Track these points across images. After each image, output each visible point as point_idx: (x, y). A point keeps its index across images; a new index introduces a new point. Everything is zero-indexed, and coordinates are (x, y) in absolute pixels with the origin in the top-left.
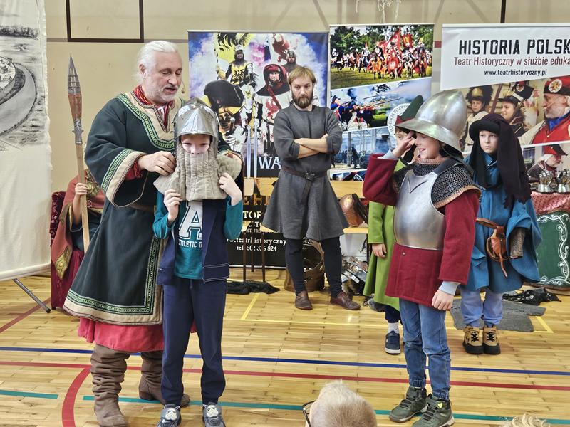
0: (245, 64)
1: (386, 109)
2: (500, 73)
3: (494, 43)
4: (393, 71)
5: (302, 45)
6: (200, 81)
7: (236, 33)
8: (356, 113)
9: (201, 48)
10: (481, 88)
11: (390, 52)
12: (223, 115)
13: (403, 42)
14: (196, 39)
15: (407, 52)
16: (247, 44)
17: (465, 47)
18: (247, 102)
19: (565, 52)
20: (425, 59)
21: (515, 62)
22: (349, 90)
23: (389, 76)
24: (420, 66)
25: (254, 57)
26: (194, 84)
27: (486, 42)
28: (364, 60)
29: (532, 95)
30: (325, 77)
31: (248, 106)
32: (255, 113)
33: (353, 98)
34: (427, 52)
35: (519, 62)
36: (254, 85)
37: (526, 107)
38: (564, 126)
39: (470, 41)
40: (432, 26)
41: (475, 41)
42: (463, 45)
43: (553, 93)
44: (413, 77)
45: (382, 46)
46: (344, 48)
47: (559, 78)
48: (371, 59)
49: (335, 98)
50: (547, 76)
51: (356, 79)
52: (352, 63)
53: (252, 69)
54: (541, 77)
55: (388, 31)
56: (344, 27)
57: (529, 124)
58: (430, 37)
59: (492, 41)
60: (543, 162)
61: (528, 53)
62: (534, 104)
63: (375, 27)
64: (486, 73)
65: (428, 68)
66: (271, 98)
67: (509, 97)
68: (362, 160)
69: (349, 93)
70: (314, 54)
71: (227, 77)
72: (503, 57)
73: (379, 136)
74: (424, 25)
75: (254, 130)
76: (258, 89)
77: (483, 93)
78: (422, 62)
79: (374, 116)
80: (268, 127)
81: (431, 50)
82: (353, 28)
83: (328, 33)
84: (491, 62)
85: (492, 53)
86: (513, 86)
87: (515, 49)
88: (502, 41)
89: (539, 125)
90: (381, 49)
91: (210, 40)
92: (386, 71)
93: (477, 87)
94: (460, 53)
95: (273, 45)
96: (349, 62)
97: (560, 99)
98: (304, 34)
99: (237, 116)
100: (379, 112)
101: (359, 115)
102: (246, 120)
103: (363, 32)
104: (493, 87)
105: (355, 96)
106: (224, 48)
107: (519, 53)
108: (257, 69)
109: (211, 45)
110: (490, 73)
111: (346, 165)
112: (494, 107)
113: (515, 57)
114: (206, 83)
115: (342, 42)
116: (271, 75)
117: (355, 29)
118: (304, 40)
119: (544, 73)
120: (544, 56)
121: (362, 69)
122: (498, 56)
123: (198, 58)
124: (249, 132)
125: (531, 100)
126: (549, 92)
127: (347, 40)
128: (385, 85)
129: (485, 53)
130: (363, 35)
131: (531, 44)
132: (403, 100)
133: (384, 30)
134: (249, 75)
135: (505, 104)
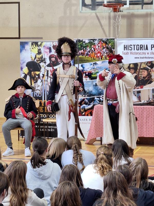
0: (42, 54)
1: (97, 73)
2: (141, 58)
4: (99, 57)
6: (24, 61)
7: (38, 42)
8: (85, 74)
9: (25, 48)
11: (97, 49)
12: (33, 75)
13: (103, 45)
14: (23, 44)
16: (42, 46)
17: (126, 48)
18: (42, 70)
21: (146, 54)
23: (97, 59)
25: (45, 52)
26: (22, 62)
27: (134, 45)
31: (43, 71)
32: (46, 74)
35: (148, 53)
36: (45, 63)
37: (152, 72)
39: (128, 45)
40: (114, 39)
41: (130, 45)
42: (125, 47)
45: (94, 47)
46: (80, 48)
48: (90, 52)
51: (85, 60)
52: (82, 54)
53: (44, 56)
55: (97, 41)
56: (79, 40)
57: (153, 79)
58: (113, 43)
59: (137, 45)
61: (152, 50)
63: (91, 40)
64: (135, 58)
66: (52, 68)
67: (145, 67)
68: (87, 93)
69: (82, 66)
71: (35, 59)
72: (141, 51)
73: (94, 84)
74: (110, 39)
75: (45, 81)
77: (134, 66)
79: (92, 75)
80: (51, 80)
81: (114, 48)
82: (82, 40)
84: (137, 54)
85: (137, 50)
87: (146, 48)
88: (141, 45)
91: (28, 45)
92: (96, 57)
93: (132, 64)
94: (124, 50)
95: (53, 47)
96: (82, 53)
99: (39, 75)
100: (94, 73)
101: (86, 75)
102: (42, 77)
103: (87, 41)
105: (84, 67)
106: (33, 48)
107: (148, 50)
108: (46, 56)
109: (28, 47)
110: (137, 58)
111: (81, 95)
112: (139, 73)
114: (27, 62)
116: (52, 59)
117: (84, 41)
121: (87, 56)
122: (139, 51)
123: (24, 52)
124: (43, 82)
127: (80, 45)
128: (96, 63)
129: (134, 50)
130: (87, 43)
131: (152, 46)
132: (103, 69)
133: (95, 41)
134: (43, 59)
135: (144, 70)
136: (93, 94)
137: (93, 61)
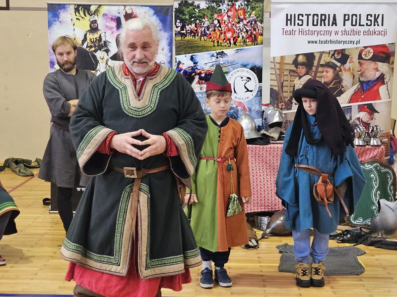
0: (99, 33)
2: (321, 42)
3: (315, 16)
4: (229, 40)
5: (150, 16)
7: (91, 5)
8: (198, 76)
9: (59, 18)
10: (305, 55)
11: (226, 23)
13: (238, 15)
14: (54, 10)
15: (241, 24)
16: (100, 15)
17: (291, 20)
18: (101, 66)
19: (374, 25)
20: (257, 30)
21: (333, 33)
22: (192, 56)
23: (226, 44)
24: (253, 36)
25: (107, 27)
27: (308, 15)
28: (204, 30)
29: (348, 61)
30: (170, 44)
31: (102, 70)
33: (195, 63)
34: (259, 24)
35: (336, 33)
36: (107, 51)
37: (343, 72)
38: (375, 88)
39: (295, 15)
41: (299, 15)
42: (289, 18)
43: (366, 59)
44: (246, 45)
45: (219, 18)
46: (187, 20)
47: (370, 47)
48: (211, 30)
49: (179, 63)
50: (361, 45)
51: (198, 47)
52: (193, 33)
53: (106, 37)
54: (355, 46)
55: (225, 6)
56: (186, 1)
57: (346, 86)
58: (261, 11)
60: (358, 119)
61: (344, 25)
62: (350, 69)
64: (309, 42)
65: (260, 38)
67: (329, 62)
69: (192, 59)
70: (161, 24)
71: (83, 44)
72: (323, 28)
76: (111, 54)
77: (307, 59)
78: (254, 32)
81: (262, 22)
83: (172, 6)
84: (313, 33)
85: (313, 25)
86: (332, 53)
87: (333, 22)
88: (322, 15)
89: (355, 87)
90: (218, 21)
91: (67, 11)
92: (223, 40)
93: (301, 54)
94: (287, 25)
95: (124, 16)
96: (192, 31)
97: (372, 65)
98: (151, 7)
101: (201, 78)
103: (203, 5)
104: (315, 54)
105: (197, 61)
106: (80, 18)
107: (336, 25)
108: (110, 37)
109: (67, 15)
110: (313, 42)
112: (316, 72)
113: (334, 28)
115: (185, 15)
117: (196, 3)
118: (152, 12)
119: (358, 42)
120: (357, 28)
121: (202, 37)
122: (318, 28)
123: (56, 26)
125: (347, 65)
126: (363, 59)
127: (189, 12)
128: (222, 52)
129: (308, 25)
130: (203, 9)
131: (346, 18)
132: (239, 65)
133: (221, 5)
134: (103, 42)
135: (326, 69)
137: (217, 48)
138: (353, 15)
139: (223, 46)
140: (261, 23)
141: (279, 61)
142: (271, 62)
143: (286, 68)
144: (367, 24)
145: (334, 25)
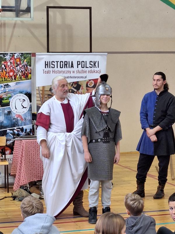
1: (9, 97)
3: (61, 62)
4: (12, 77)
13: (16, 62)
17: (48, 65)
19: (94, 67)
20: (28, 71)
21: (72, 72)
24: (26, 74)
27: (57, 62)
29: (81, 88)
34: (29, 67)
35: (74, 72)
39: (50, 62)
41: (52, 62)
43: (90, 87)
44: (22, 80)
47: (92, 80)
50: (87, 79)
55: (8, 56)
58: (29, 59)
61: (78, 67)
62: (82, 93)
63: (1, 54)
65: (29, 75)
67: (70, 89)
72: (66, 69)
73: (6, 112)
74: (26, 53)
78: (26, 72)
84: (60, 72)
85: (60, 67)
87: (71, 66)
88: (65, 62)
90: (5, 65)
92: (8, 77)
94: (45, 68)
100: (5, 98)
113: (72, 69)
119: (86, 77)
120: (85, 69)
122: (63, 69)
125: (80, 91)
126: (88, 87)
128: (8, 84)
129: (57, 68)
131: (78, 63)
132: (18, 92)
133: (6, 56)
136: (5, 125)
138: (82, 62)
139: (8, 81)
140: (30, 67)
141: (42, 89)
142: (37, 90)
143: (46, 93)
144: (90, 67)
145: (72, 67)
